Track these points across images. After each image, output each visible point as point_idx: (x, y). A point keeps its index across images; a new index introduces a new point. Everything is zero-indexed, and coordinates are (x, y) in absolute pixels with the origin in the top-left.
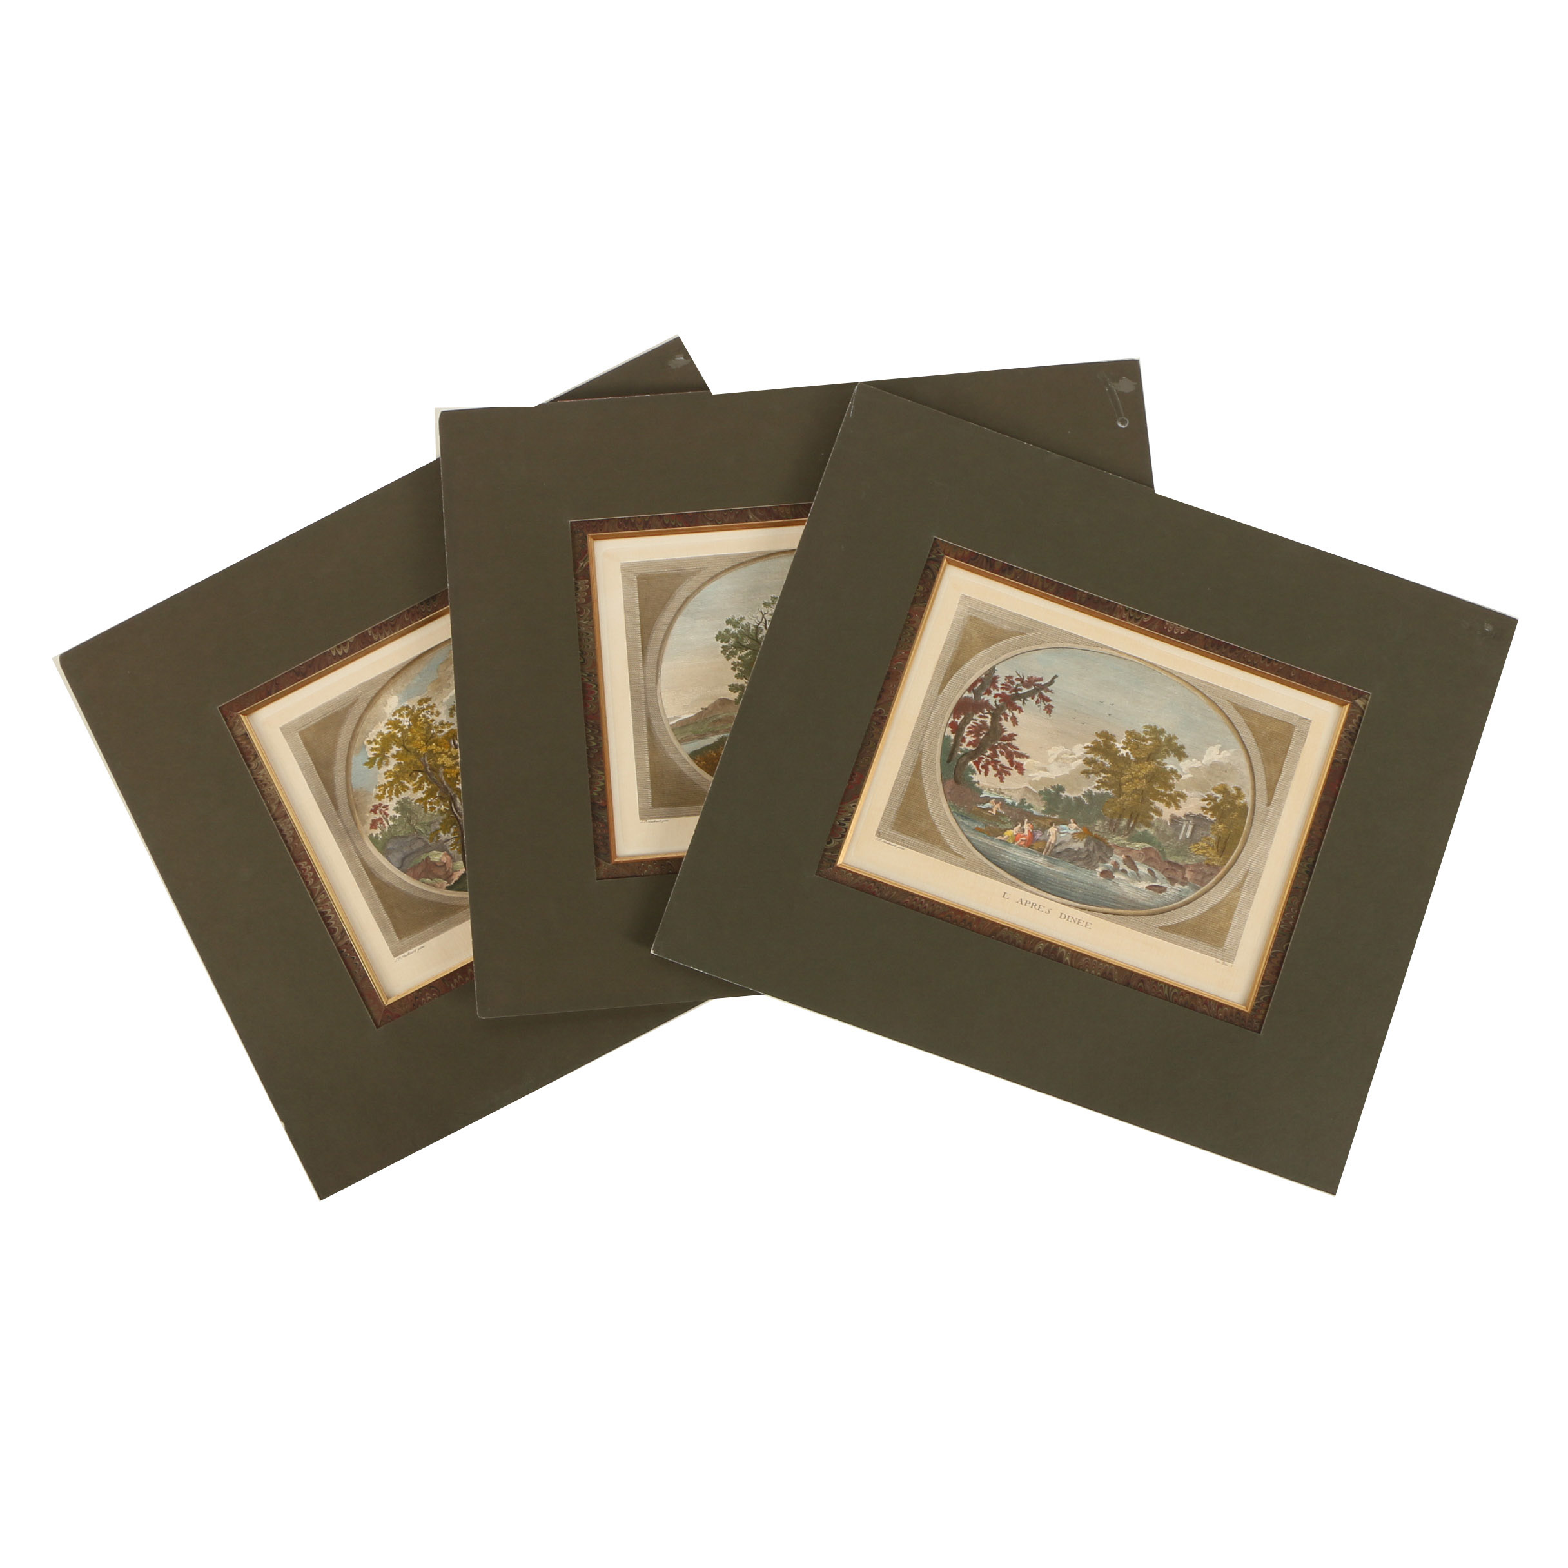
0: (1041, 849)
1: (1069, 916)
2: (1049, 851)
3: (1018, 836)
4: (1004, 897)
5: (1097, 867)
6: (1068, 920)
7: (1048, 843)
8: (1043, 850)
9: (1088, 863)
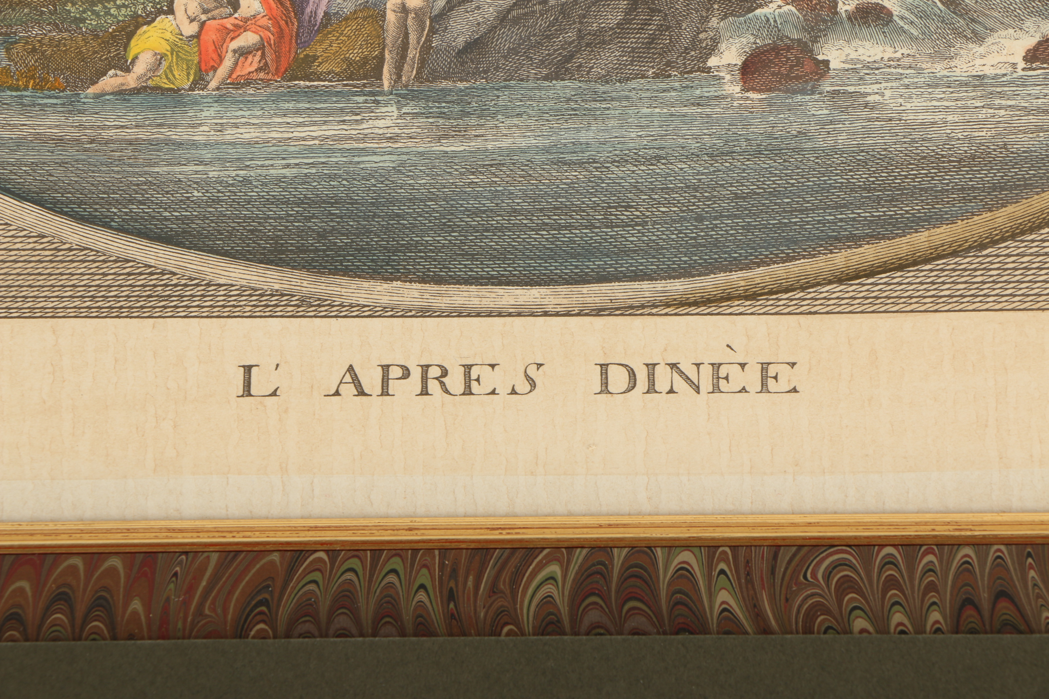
0: (365, 61)
1: (651, 367)
2: (413, 53)
3: (210, 36)
4: (247, 391)
5: (712, 49)
6: (651, 389)
7: (391, 17)
8: (381, 60)
9: (652, 40)
